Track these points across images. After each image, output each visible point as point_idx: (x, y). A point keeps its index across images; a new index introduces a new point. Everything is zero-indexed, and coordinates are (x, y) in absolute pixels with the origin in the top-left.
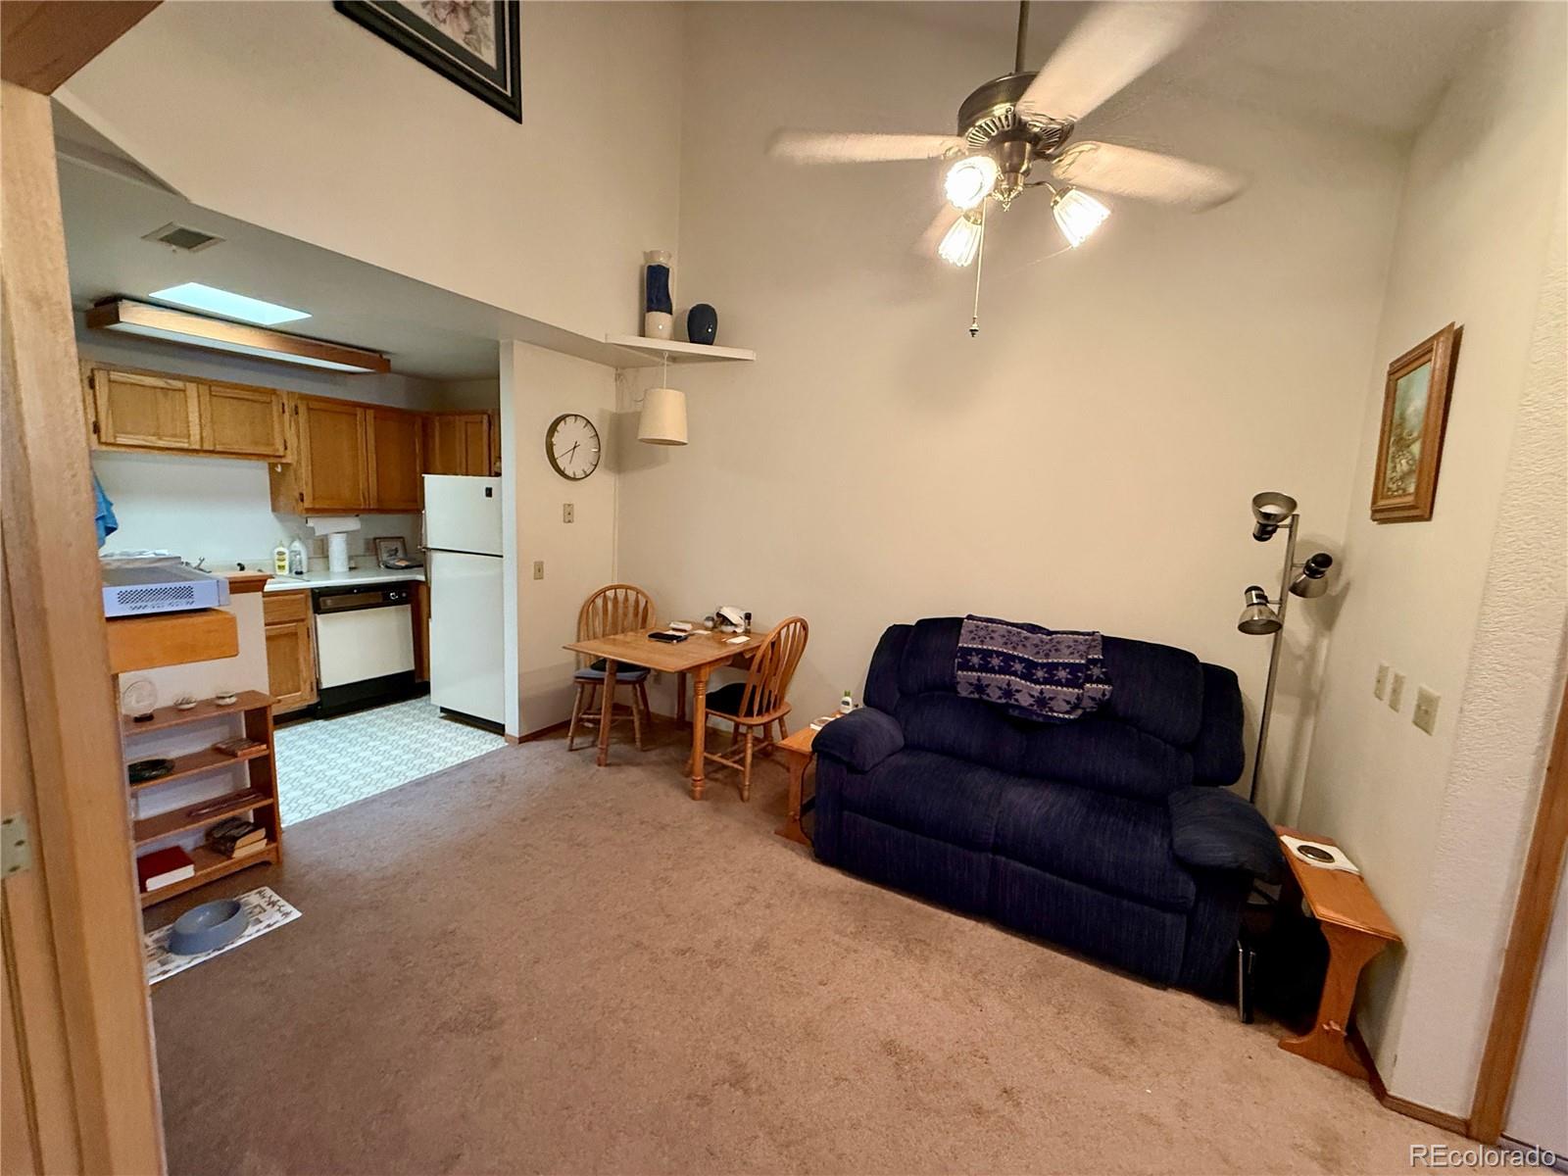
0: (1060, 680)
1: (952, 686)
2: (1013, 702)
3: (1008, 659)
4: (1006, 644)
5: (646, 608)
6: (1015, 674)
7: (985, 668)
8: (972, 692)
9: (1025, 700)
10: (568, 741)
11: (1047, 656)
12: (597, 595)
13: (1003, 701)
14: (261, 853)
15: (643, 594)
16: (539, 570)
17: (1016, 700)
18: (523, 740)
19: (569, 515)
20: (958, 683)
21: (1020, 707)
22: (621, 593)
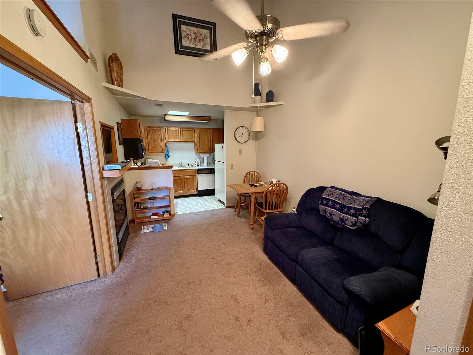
0: (351, 213)
1: (318, 210)
2: (331, 218)
3: (335, 203)
4: (337, 197)
5: (259, 178)
6: (335, 209)
7: (327, 205)
8: (324, 213)
9: (336, 218)
10: (234, 209)
11: (351, 204)
12: (248, 173)
13: (329, 217)
14: (168, 217)
15: (259, 174)
16: (232, 167)
17: (332, 218)
18: (227, 207)
19: (241, 152)
20: (320, 209)
21: (333, 221)
22: (253, 173)
